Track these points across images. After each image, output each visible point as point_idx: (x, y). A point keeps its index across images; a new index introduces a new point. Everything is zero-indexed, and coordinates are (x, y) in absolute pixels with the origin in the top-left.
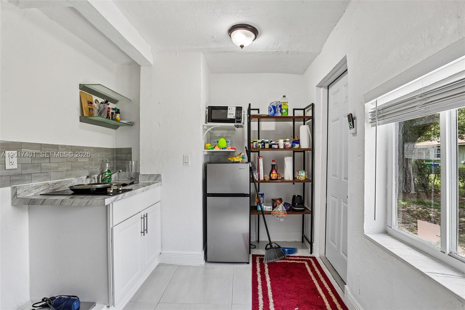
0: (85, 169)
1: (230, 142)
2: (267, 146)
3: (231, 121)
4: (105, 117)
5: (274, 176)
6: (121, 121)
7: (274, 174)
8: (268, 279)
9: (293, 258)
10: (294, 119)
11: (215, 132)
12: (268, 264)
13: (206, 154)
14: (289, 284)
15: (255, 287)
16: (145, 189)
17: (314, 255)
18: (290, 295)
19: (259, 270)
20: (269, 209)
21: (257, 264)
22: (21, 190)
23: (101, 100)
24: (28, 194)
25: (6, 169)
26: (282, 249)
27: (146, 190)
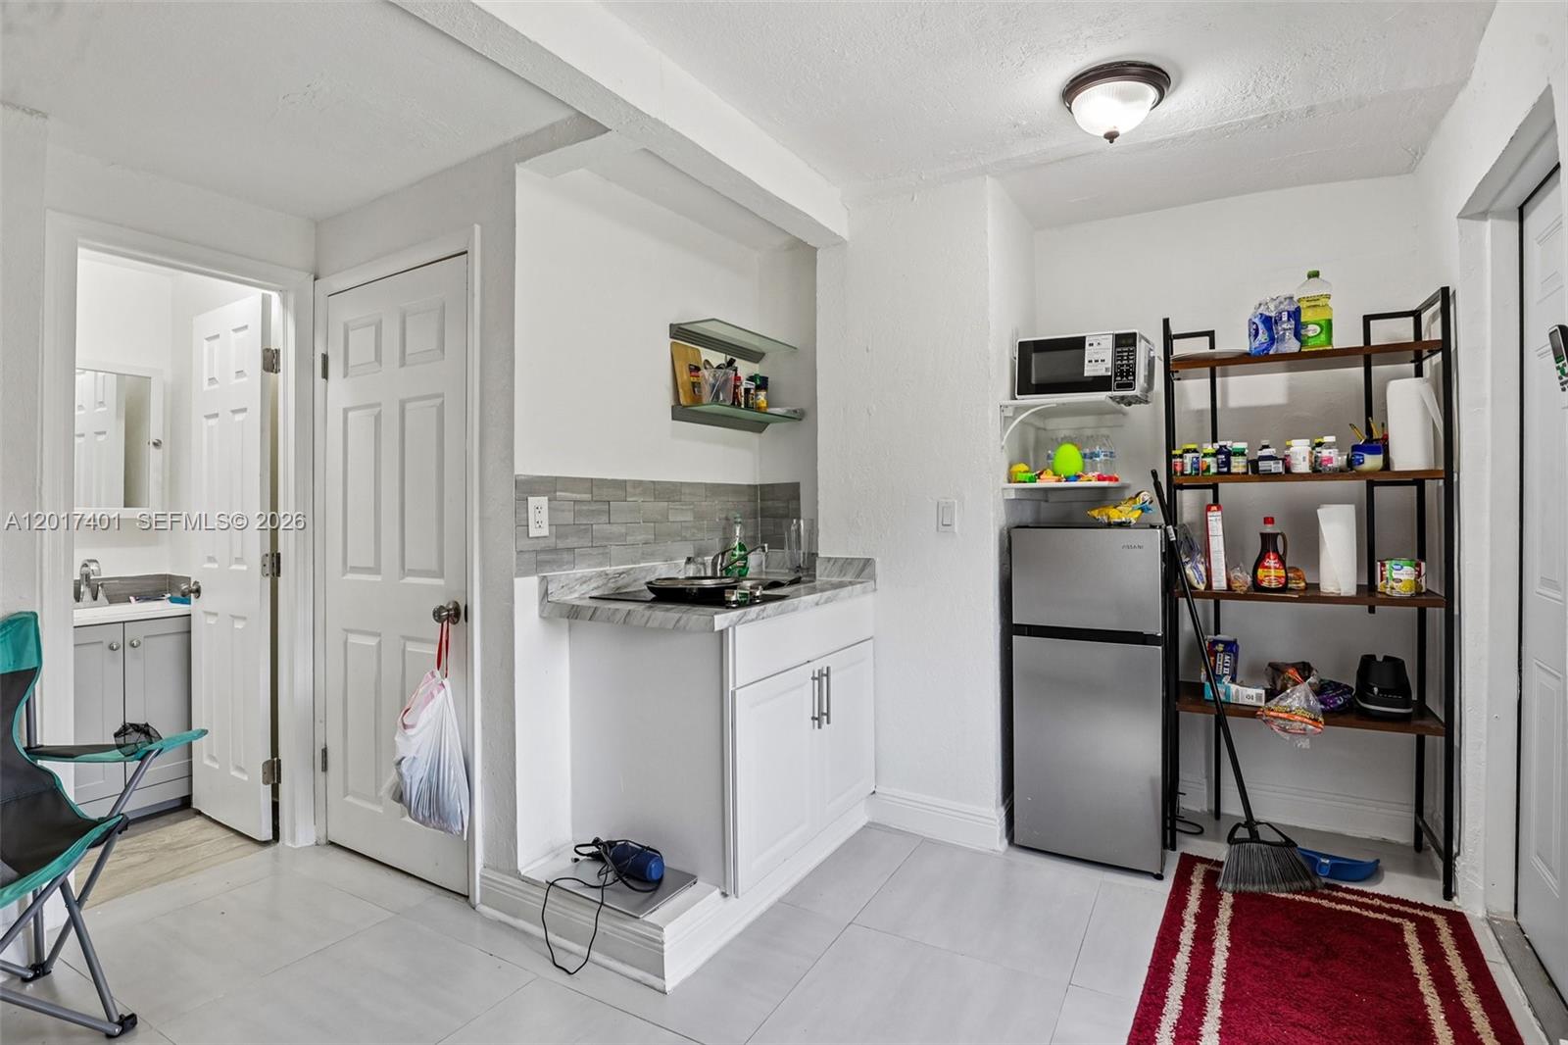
0: (685, 539)
1: (1102, 457)
2: (1238, 465)
3: (1099, 384)
4: (729, 403)
5: (1272, 574)
6: (768, 410)
7: (1272, 570)
8: (1222, 942)
9: (1355, 898)
10: (1367, 355)
11: (1053, 424)
12: (1235, 894)
13: (1013, 497)
14: (1307, 980)
15: (1164, 954)
16: (822, 601)
17: (1459, 907)
18: (1297, 1015)
19: (1193, 904)
20: (1249, 697)
21: (1193, 887)
22: (555, 585)
23: (717, 358)
24: (566, 595)
25: (531, 535)
26: (1303, 855)
27: (826, 602)
